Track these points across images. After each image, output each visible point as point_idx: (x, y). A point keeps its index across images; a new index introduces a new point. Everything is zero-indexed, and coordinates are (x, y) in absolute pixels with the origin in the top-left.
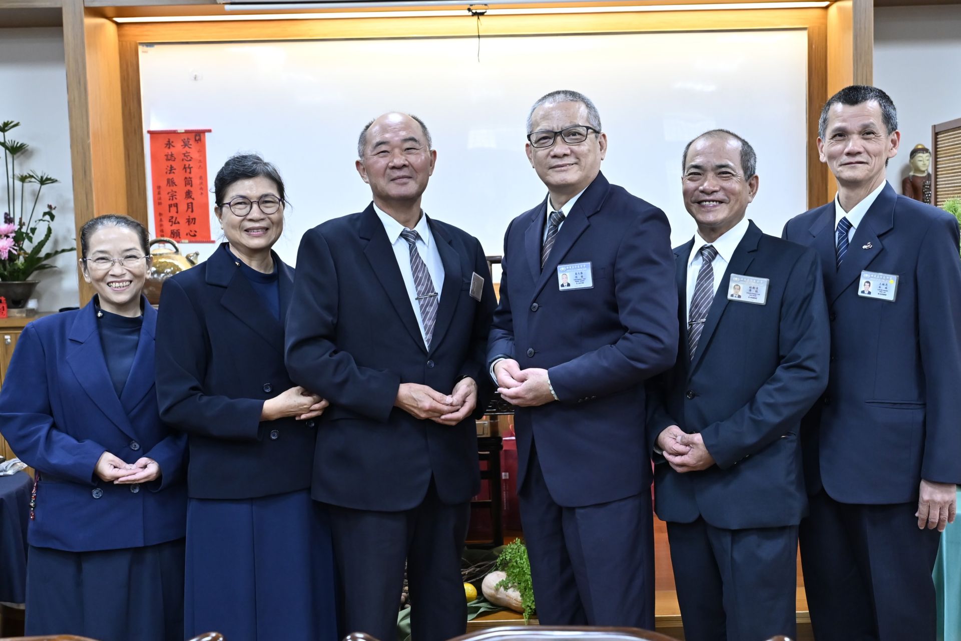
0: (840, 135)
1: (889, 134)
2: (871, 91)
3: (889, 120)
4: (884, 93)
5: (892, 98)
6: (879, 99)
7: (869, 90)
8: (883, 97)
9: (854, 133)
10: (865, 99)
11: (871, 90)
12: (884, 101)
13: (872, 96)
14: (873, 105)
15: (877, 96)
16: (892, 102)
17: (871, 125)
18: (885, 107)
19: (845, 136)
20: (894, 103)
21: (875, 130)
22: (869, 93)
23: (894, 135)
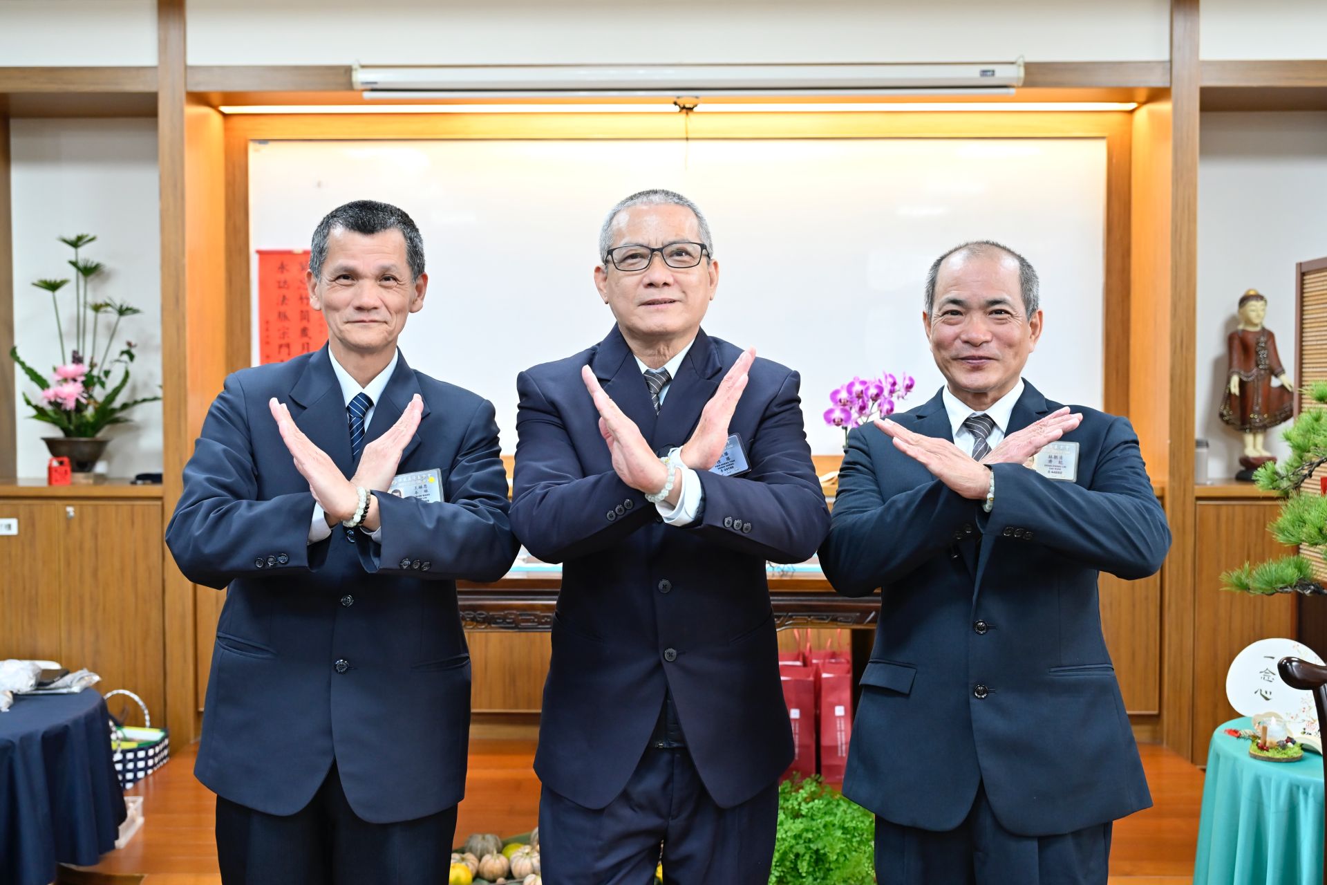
0: (345, 278)
1: (415, 280)
9: (367, 278)
13: (394, 222)
15: (399, 222)
17: (392, 267)
18: (410, 239)
19: (354, 279)
21: (396, 275)
22: (390, 219)
23: (420, 280)
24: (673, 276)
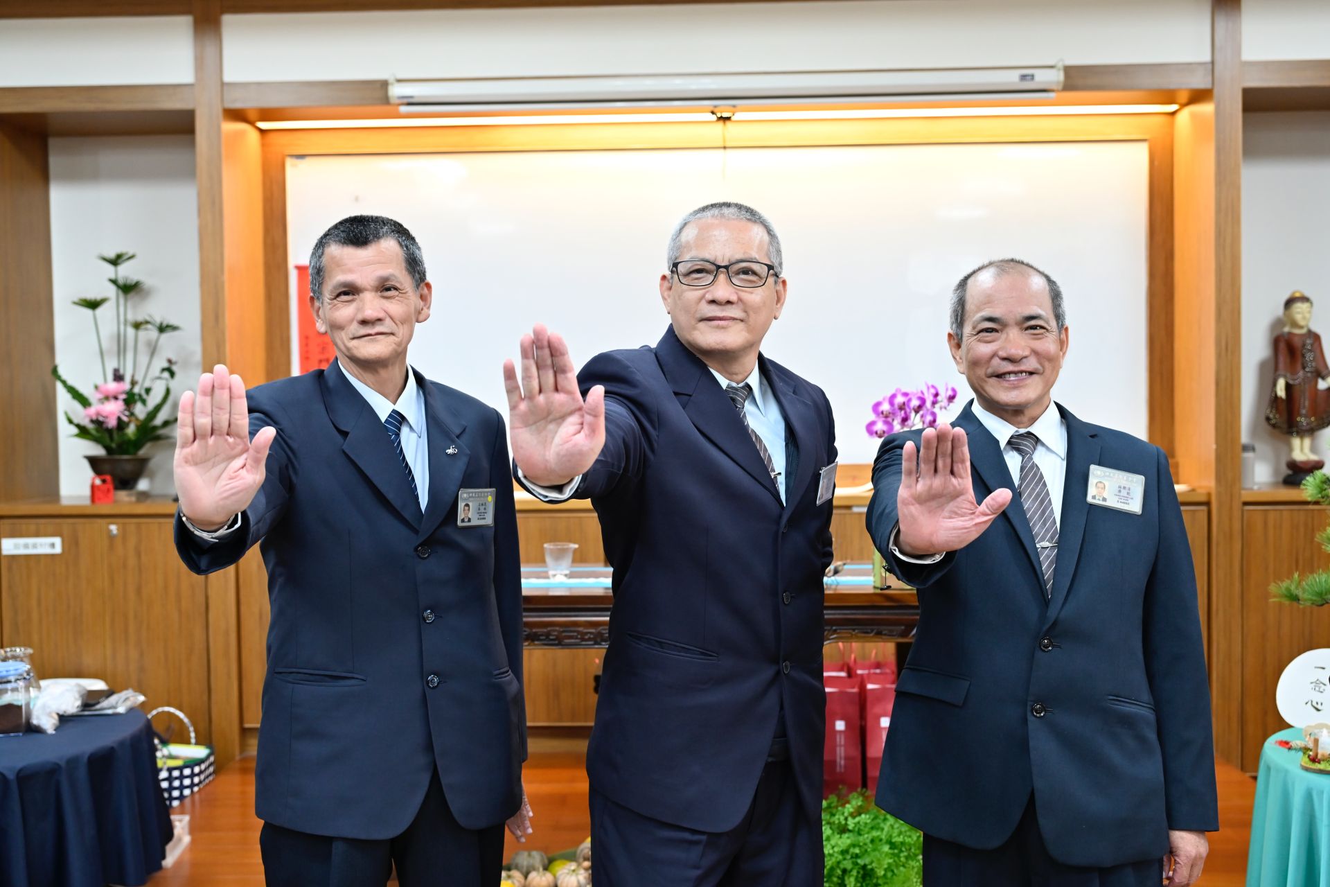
0: (346, 293)
1: (418, 288)
2: (384, 224)
3: (414, 265)
4: (401, 226)
6: (397, 235)
7: (381, 223)
8: (400, 231)
9: (367, 290)
10: (377, 237)
11: (383, 222)
12: (404, 238)
13: (387, 232)
14: (389, 245)
15: (393, 231)
16: (413, 239)
17: (391, 277)
18: (407, 247)
19: (354, 295)
20: (417, 240)
21: (397, 284)
22: (382, 228)
23: (423, 289)
24: (737, 294)
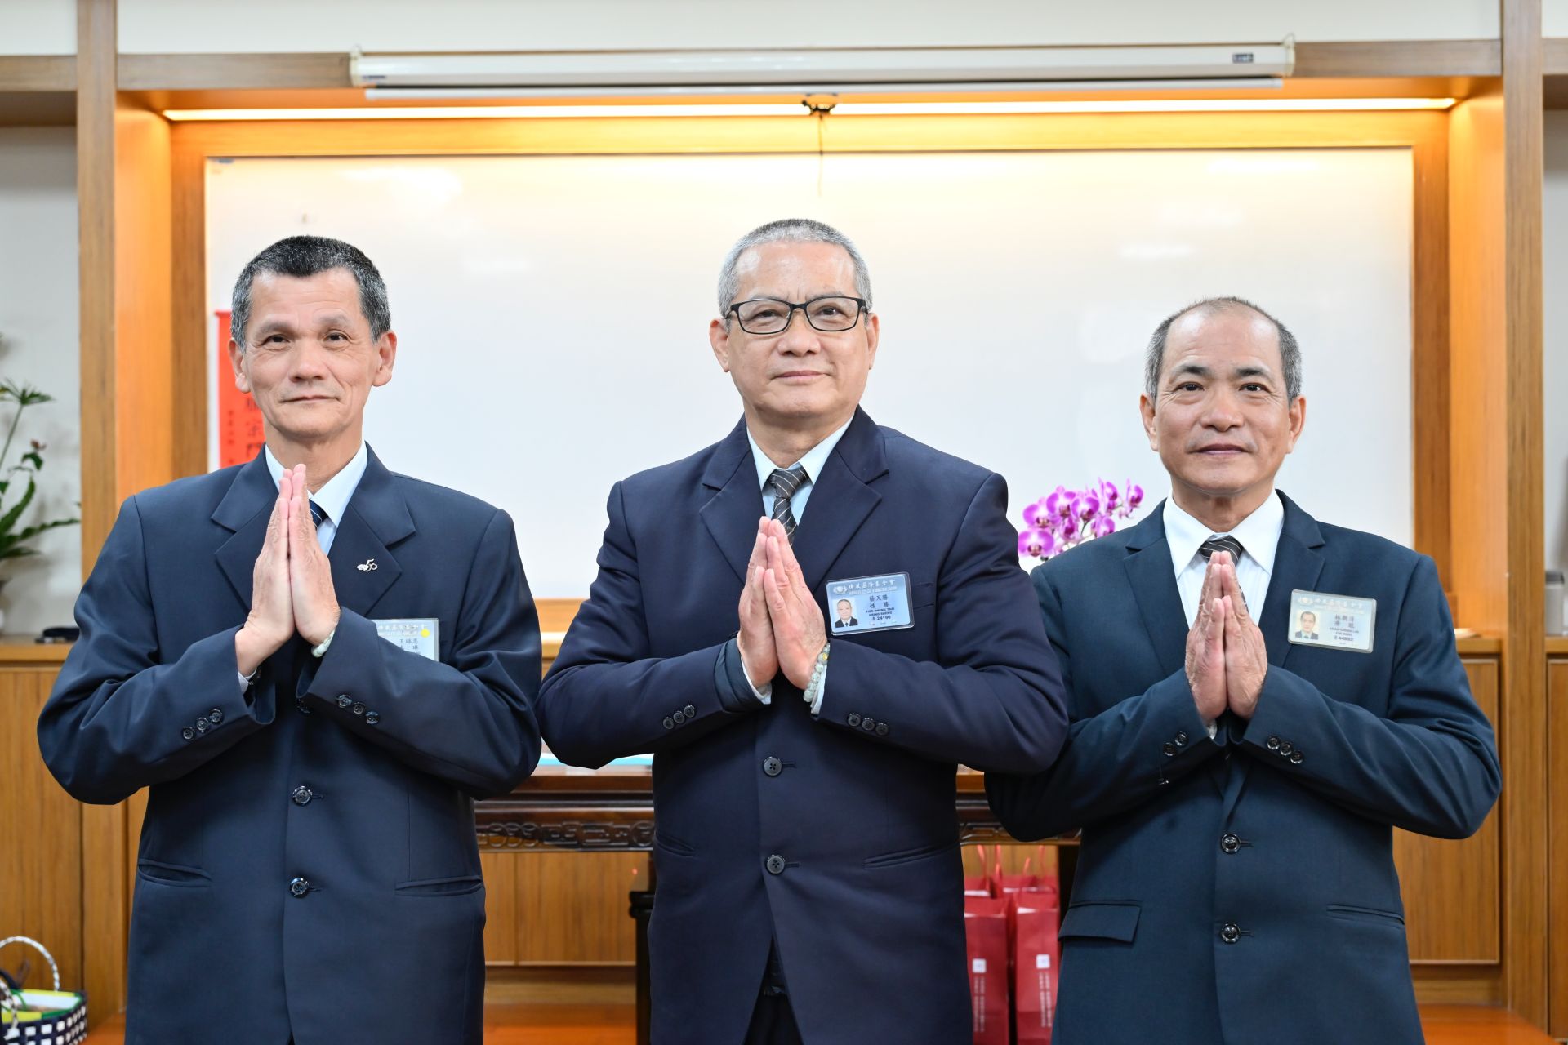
0: (277, 339)
1: (376, 339)
2: (337, 249)
3: (375, 309)
4: (361, 254)
5: (377, 264)
6: (353, 267)
7: (332, 247)
8: (359, 261)
9: (305, 335)
10: (325, 265)
11: (336, 247)
12: (362, 271)
13: (339, 260)
14: (340, 280)
15: (348, 260)
16: (376, 273)
17: (341, 321)
18: (365, 283)
19: (287, 341)
20: (382, 275)
21: (348, 332)
22: (333, 255)
23: (384, 341)
24: (819, 340)
